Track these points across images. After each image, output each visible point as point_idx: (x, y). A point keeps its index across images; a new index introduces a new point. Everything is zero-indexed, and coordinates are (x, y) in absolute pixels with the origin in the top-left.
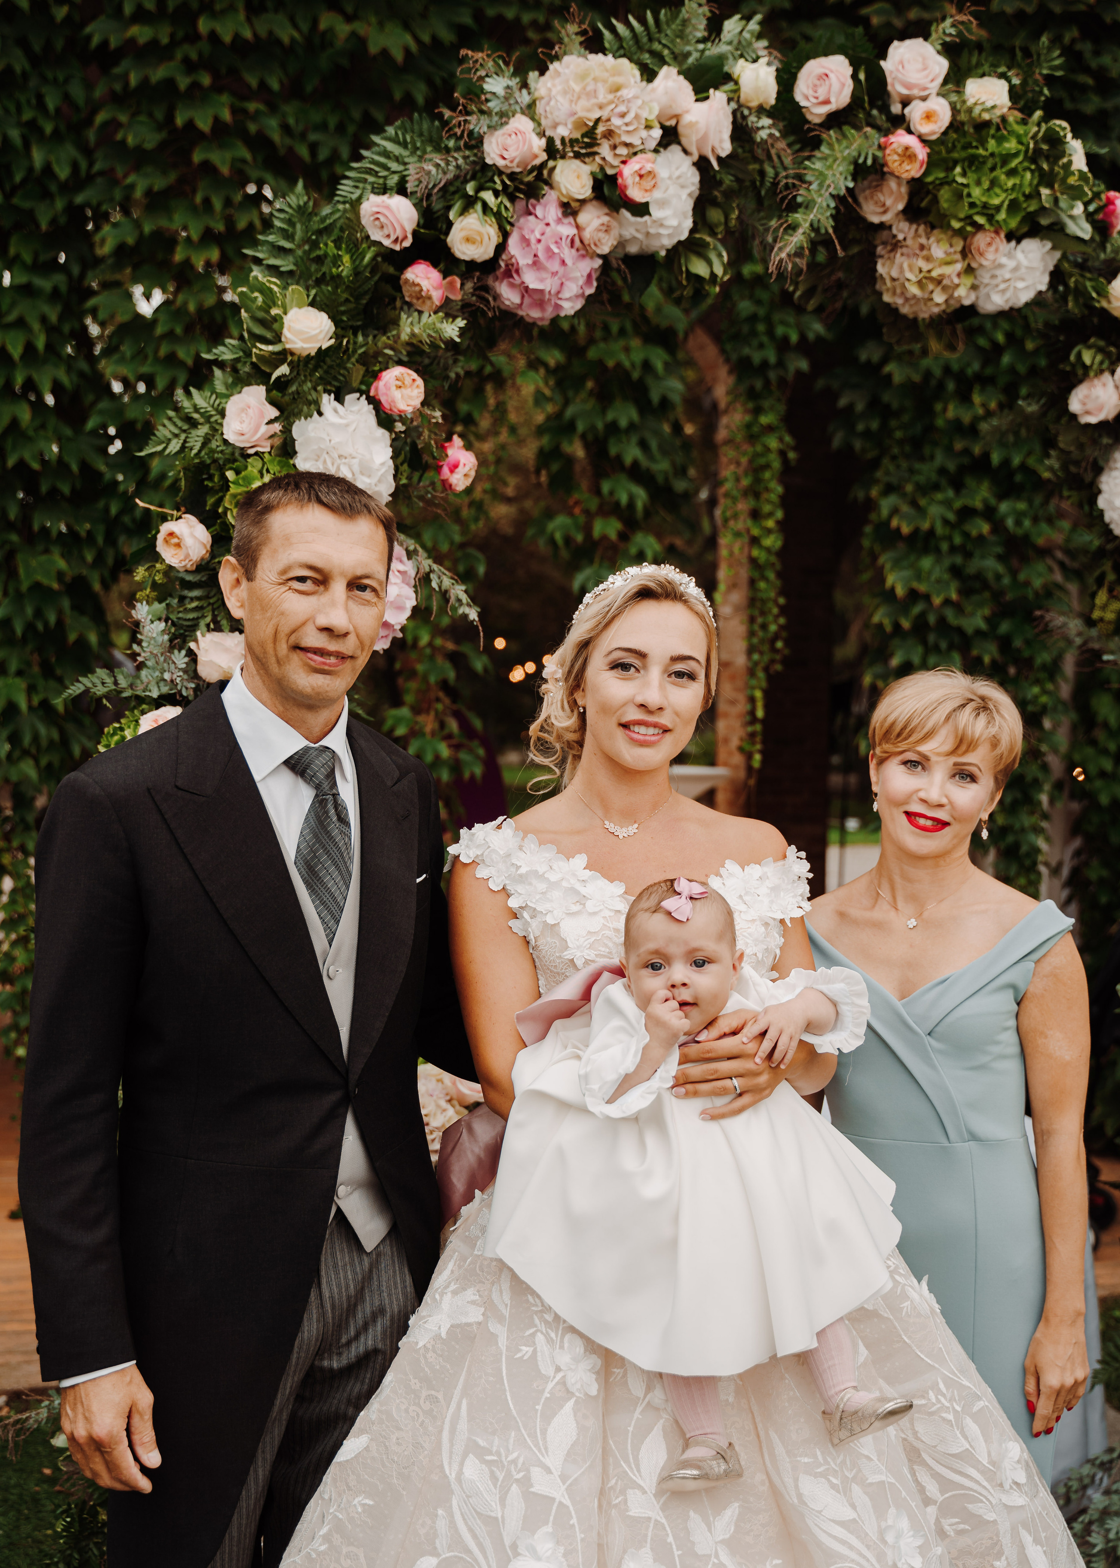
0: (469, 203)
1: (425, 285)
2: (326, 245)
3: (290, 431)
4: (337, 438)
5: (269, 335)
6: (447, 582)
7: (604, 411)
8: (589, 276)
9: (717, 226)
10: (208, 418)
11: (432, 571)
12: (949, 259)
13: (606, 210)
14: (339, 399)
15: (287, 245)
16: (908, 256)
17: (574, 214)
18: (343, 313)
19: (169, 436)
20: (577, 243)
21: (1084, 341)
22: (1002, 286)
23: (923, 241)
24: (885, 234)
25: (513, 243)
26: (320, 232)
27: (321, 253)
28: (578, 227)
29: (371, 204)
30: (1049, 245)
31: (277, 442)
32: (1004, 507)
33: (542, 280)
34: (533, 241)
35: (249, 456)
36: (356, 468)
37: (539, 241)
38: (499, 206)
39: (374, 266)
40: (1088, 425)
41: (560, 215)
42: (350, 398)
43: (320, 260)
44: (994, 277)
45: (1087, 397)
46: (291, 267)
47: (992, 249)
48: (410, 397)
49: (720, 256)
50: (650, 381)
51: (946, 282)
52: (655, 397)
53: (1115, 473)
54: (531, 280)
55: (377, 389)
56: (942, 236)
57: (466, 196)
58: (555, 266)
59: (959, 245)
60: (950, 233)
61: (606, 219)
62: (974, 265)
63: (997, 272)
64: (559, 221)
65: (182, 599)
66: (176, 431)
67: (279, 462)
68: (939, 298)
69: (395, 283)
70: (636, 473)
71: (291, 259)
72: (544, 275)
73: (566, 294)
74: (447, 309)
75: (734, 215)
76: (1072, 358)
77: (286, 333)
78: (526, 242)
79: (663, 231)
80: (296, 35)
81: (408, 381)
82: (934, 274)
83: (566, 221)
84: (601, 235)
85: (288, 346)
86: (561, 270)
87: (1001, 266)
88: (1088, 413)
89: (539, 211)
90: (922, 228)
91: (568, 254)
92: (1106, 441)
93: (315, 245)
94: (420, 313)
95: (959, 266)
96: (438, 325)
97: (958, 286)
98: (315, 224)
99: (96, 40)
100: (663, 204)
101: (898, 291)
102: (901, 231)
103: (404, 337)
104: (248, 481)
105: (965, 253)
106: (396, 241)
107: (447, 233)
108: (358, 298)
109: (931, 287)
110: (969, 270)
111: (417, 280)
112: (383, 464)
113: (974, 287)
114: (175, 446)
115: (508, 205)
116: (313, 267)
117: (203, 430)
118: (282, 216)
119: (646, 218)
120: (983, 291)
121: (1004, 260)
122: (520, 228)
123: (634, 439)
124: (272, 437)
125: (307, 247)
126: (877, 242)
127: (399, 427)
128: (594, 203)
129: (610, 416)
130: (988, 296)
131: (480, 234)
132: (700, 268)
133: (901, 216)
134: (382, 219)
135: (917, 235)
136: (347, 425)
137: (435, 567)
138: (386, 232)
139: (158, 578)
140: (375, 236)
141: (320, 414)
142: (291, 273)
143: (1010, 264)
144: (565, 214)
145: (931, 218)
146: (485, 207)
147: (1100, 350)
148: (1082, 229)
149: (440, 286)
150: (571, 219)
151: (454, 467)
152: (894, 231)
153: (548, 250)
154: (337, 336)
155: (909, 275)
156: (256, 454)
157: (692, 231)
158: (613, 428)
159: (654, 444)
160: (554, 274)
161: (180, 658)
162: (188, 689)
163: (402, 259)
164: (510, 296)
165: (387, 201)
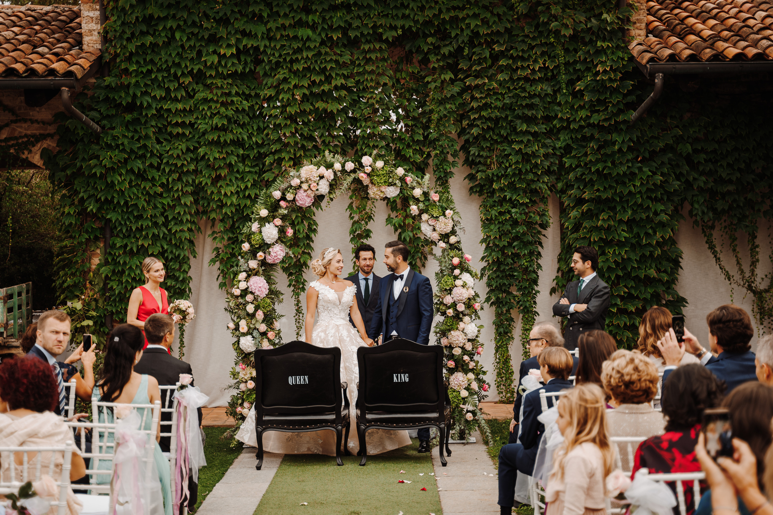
0: (288, 192)
1: (283, 204)
2: (268, 199)
3: (261, 229)
4: (268, 230)
5: (258, 214)
6: (289, 251)
8: (311, 200)
10: (250, 226)
11: (286, 250)
12: (377, 191)
13: (311, 190)
14: (269, 224)
15: (262, 199)
16: (373, 189)
17: (306, 192)
18: (270, 210)
20: (307, 196)
22: (390, 194)
24: (368, 186)
25: (297, 197)
26: (267, 197)
28: (307, 194)
29: (274, 193)
30: (396, 187)
32: (513, 210)
33: (302, 202)
36: (271, 234)
37: (301, 196)
38: (294, 192)
39: (275, 202)
41: (304, 192)
43: (267, 201)
45: (412, 210)
47: (385, 188)
48: (280, 223)
51: (378, 194)
54: (300, 202)
55: (274, 222)
56: (376, 187)
57: (288, 190)
61: (311, 192)
62: (383, 191)
66: (246, 229)
67: (260, 234)
68: (377, 197)
69: (278, 204)
71: (263, 201)
74: (286, 208)
76: (408, 203)
77: (261, 214)
78: (299, 197)
79: (323, 192)
80: (312, 108)
81: (279, 220)
82: (375, 193)
84: (311, 194)
85: (261, 216)
86: (306, 200)
87: (388, 191)
89: (300, 192)
90: (373, 185)
91: (307, 198)
93: (266, 199)
94: (282, 209)
96: (284, 211)
97: (381, 194)
98: (267, 195)
99: (265, 113)
100: (322, 188)
103: (279, 213)
104: (255, 237)
105: (381, 189)
107: (286, 196)
108: (272, 207)
111: (281, 204)
112: (276, 233)
113: (384, 194)
114: (246, 231)
116: (266, 203)
117: (250, 229)
118: (262, 194)
120: (387, 194)
122: (298, 195)
124: (259, 230)
127: (279, 227)
128: (309, 189)
131: (291, 196)
133: (371, 183)
134: (276, 195)
136: (270, 228)
138: (277, 197)
140: (275, 197)
141: (266, 226)
142: (263, 204)
146: (292, 192)
149: (285, 205)
151: (289, 233)
152: (370, 186)
153: (303, 197)
154: (269, 214)
155: (371, 193)
156: (256, 233)
157: (330, 190)
160: (304, 200)
161: (246, 265)
162: (248, 269)
163: (279, 201)
164: (298, 204)
165: (276, 192)
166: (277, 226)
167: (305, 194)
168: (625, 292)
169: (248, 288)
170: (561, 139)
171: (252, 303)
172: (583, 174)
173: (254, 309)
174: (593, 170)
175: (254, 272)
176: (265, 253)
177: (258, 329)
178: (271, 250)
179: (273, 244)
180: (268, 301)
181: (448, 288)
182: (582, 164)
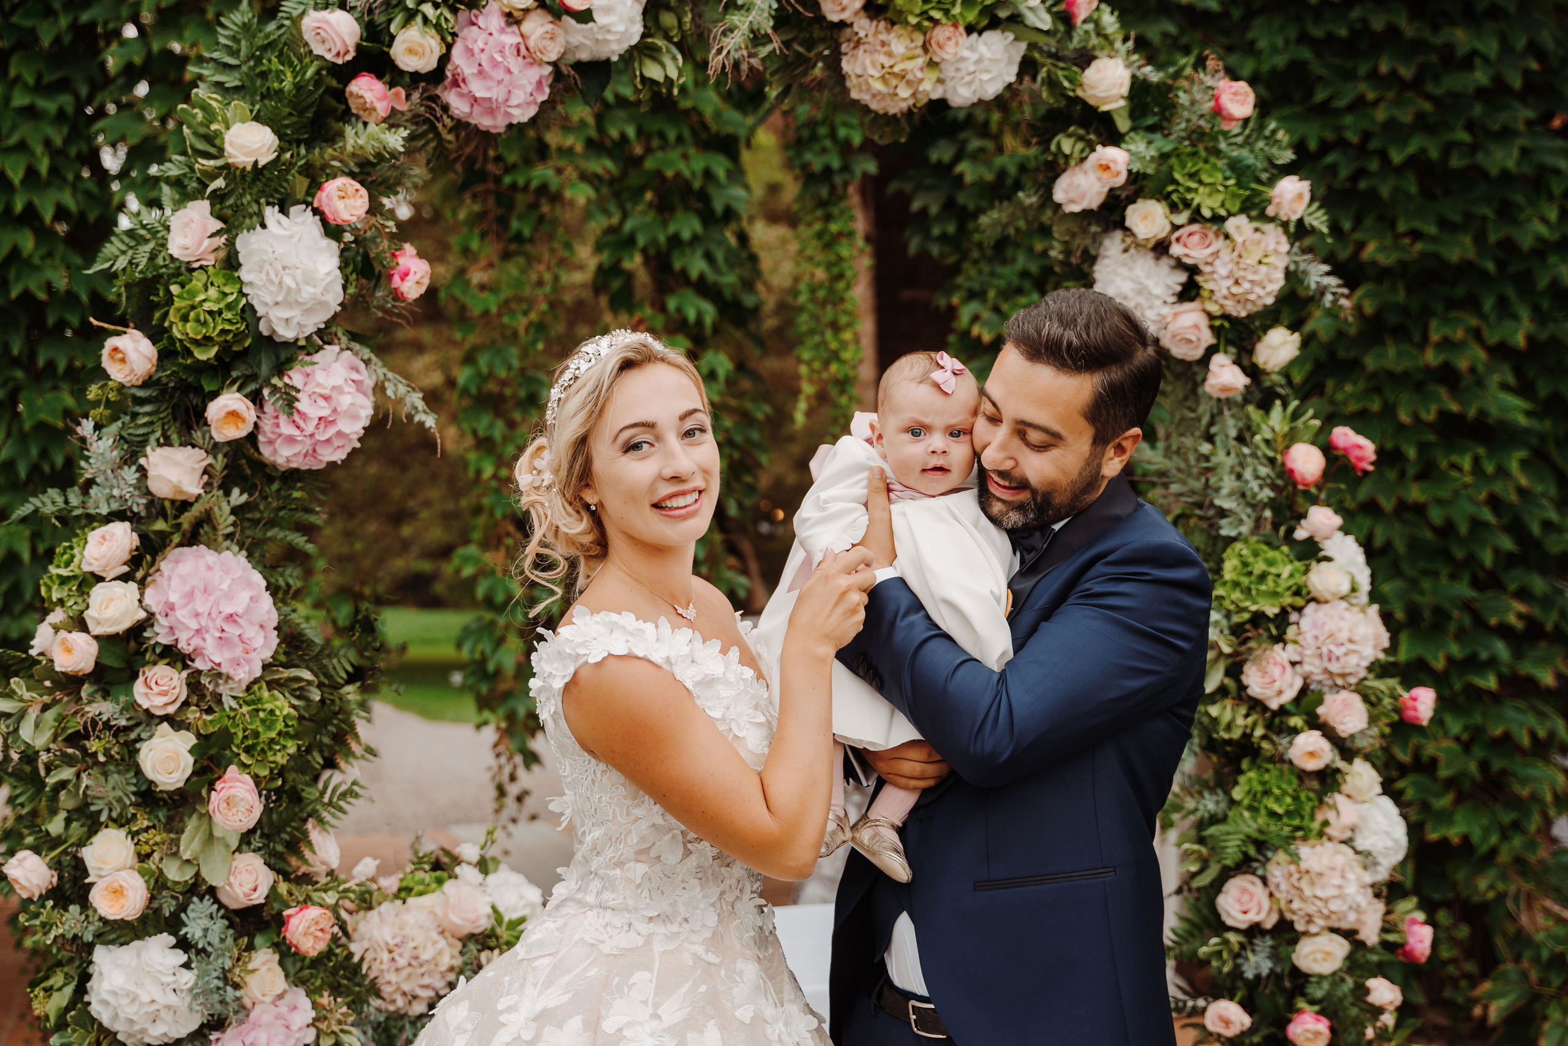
0: (411, 16)
1: (369, 97)
2: (270, 61)
3: (234, 244)
4: (280, 250)
5: (212, 150)
6: (402, 389)
7: (665, 223)
8: (539, 83)
9: (670, 29)
10: (154, 233)
11: (387, 379)
12: (910, 54)
13: (550, 18)
14: (284, 211)
15: (232, 61)
16: (871, 52)
17: (518, 22)
18: (287, 126)
19: (117, 253)
20: (523, 51)
21: (1063, 129)
22: (967, 79)
23: (883, 37)
24: (848, 31)
25: (457, 53)
26: (264, 48)
27: (264, 68)
28: (522, 36)
29: (312, 20)
30: (1011, 36)
31: (222, 254)
33: (489, 89)
34: (477, 51)
35: (194, 270)
36: (299, 278)
37: (483, 50)
38: (438, 18)
39: (318, 79)
40: (1073, 215)
41: (503, 24)
42: (293, 210)
43: (264, 75)
44: (958, 70)
45: (1070, 185)
46: (237, 83)
47: (952, 42)
48: (354, 207)
49: (674, 58)
50: (712, 190)
51: (909, 77)
52: (718, 207)
53: (1106, 261)
54: (478, 89)
55: (320, 201)
56: (902, 32)
57: (406, 9)
58: (500, 74)
59: (919, 39)
60: (910, 29)
61: (549, 27)
62: (936, 59)
63: (961, 65)
64: (502, 31)
65: (135, 416)
66: (124, 248)
67: (224, 275)
68: (904, 92)
69: (340, 95)
70: (704, 288)
71: (237, 75)
72: (491, 84)
73: (514, 102)
74: (392, 121)
75: (688, 18)
76: (1053, 147)
77: (228, 148)
78: (470, 52)
79: (609, 37)
81: (351, 191)
82: (896, 69)
83: (509, 30)
84: (546, 43)
85: (230, 161)
86: (507, 78)
87: (963, 59)
88: (1072, 201)
89: (481, 21)
90: (882, 24)
91: (515, 64)
92: (1094, 229)
93: (259, 61)
94: (365, 124)
95: (921, 61)
96: (382, 136)
97: (921, 80)
98: (260, 41)
100: (608, 10)
101: (864, 87)
102: (862, 28)
103: (349, 148)
104: (192, 294)
105: (925, 48)
106: (338, 54)
107: (390, 46)
108: (301, 112)
109: (894, 82)
110: (932, 64)
111: (361, 93)
112: (328, 274)
113: (940, 81)
114: (121, 263)
115: (449, 16)
116: (258, 82)
117: (152, 245)
118: (226, 33)
119: (591, 25)
120: (949, 84)
121: (966, 53)
122: (464, 39)
123: (699, 253)
124: (216, 250)
125: (252, 63)
126: (842, 40)
127: (348, 237)
128: (539, 11)
129: (672, 229)
130: (955, 90)
131: (422, 46)
132: (653, 71)
133: (862, 13)
134: (323, 33)
135: (877, 32)
136: (291, 237)
137: (390, 375)
138: (327, 46)
139: (112, 396)
140: (318, 50)
141: (263, 226)
142: (236, 89)
143: (974, 57)
144: (509, 24)
145: (889, 15)
146: (426, 20)
147: (1081, 138)
148: (1042, 20)
149: (385, 97)
150: (515, 28)
151: (404, 276)
152: (856, 28)
153: (492, 59)
154: (281, 150)
155: (871, 71)
156: (201, 267)
157: (644, 36)
158: (675, 241)
159: (720, 256)
160: (500, 82)
161: (130, 474)
162: (139, 505)
163: (346, 72)
164: (459, 106)
165: (325, 14)
166: (332, 231)
167: (510, 39)
168: (1520, 616)
169: (149, 620)
170: (1262, 44)
171: (176, 722)
172: (1360, 173)
173: (186, 764)
174: (1397, 157)
175: (186, 520)
176: (256, 398)
177: (212, 891)
178: (295, 377)
179: (312, 345)
180: (282, 705)
181: (1271, 610)
182: (1353, 137)
